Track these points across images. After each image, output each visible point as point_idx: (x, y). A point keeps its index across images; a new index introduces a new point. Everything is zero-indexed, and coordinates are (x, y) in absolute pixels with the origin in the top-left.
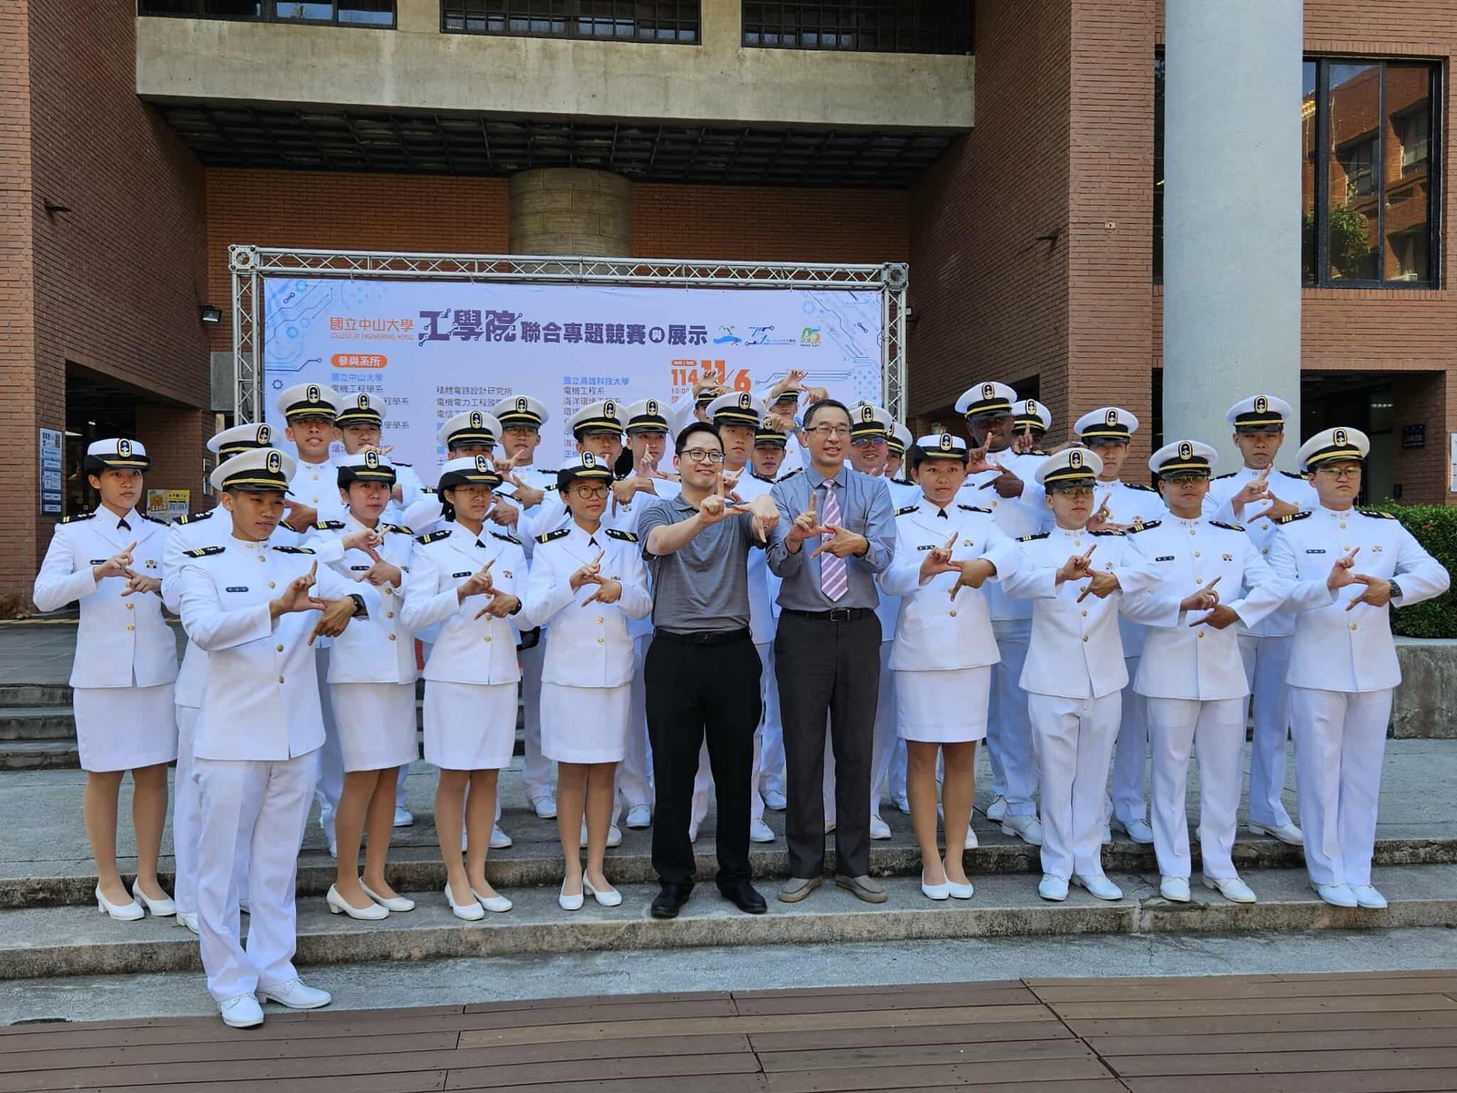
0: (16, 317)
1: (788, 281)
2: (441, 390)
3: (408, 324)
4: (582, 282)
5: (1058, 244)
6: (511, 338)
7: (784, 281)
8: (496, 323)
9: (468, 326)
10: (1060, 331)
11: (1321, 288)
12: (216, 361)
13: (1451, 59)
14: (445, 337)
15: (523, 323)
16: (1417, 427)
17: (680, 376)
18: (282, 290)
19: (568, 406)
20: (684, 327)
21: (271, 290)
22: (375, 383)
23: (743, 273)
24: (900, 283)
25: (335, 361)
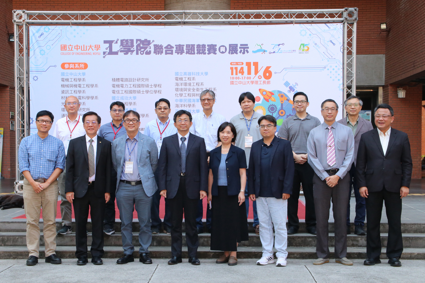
1: (292, 19)
2: (114, 80)
3: (98, 47)
4: (185, 23)
6: (149, 53)
7: (290, 19)
8: (141, 45)
9: (127, 47)
14: (116, 53)
15: (154, 45)
17: (234, 71)
18: (37, 32)
19: (177, 87)
20: (237, 45)
21: (32, 32)
22: (82, 77)
23: (268, 16)
24: (353, 18)
25: (63, 66)
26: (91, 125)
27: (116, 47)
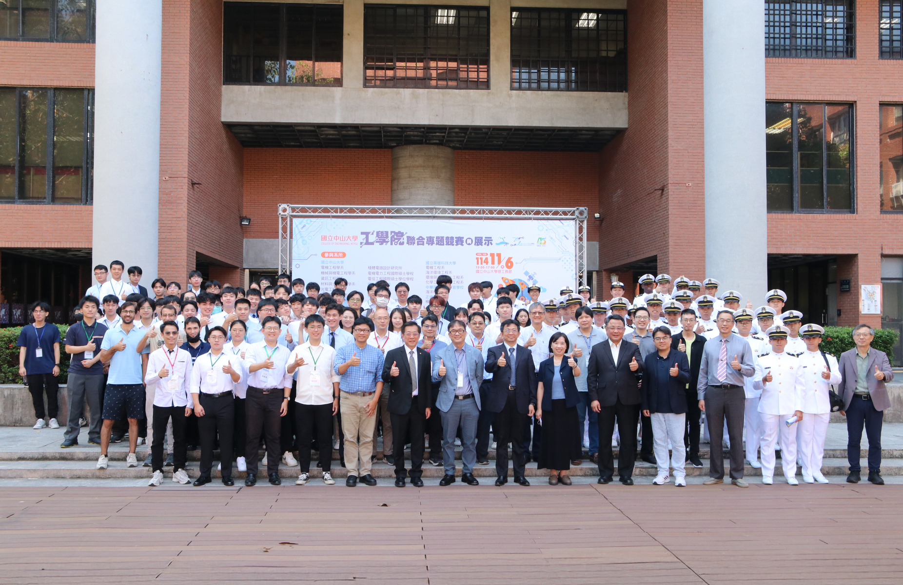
0: (180, 234)
1: (531, 216)
2: (370, 268)
3: (355, 238)
4: (434, 217)
5: (664, 192)
6: (402, 244)
7: (529, 216)
8: (395, 237)
9: (382, 238)
10: (665, 235)
11: (795, 213)
12: (246, 243)
13: (858, 102)
14: (372, 244)
15: (407, 237)
16: (846, 281)
17: (480, 261)
18: (300, 224)
19: (427, 275)
20: (482, 238)
21: (296, 224)
22: (340, 265)
23: (509, 212)
24: (584, 217)
25: (323, 255)
26: (412, 337)
27: (372, 238)
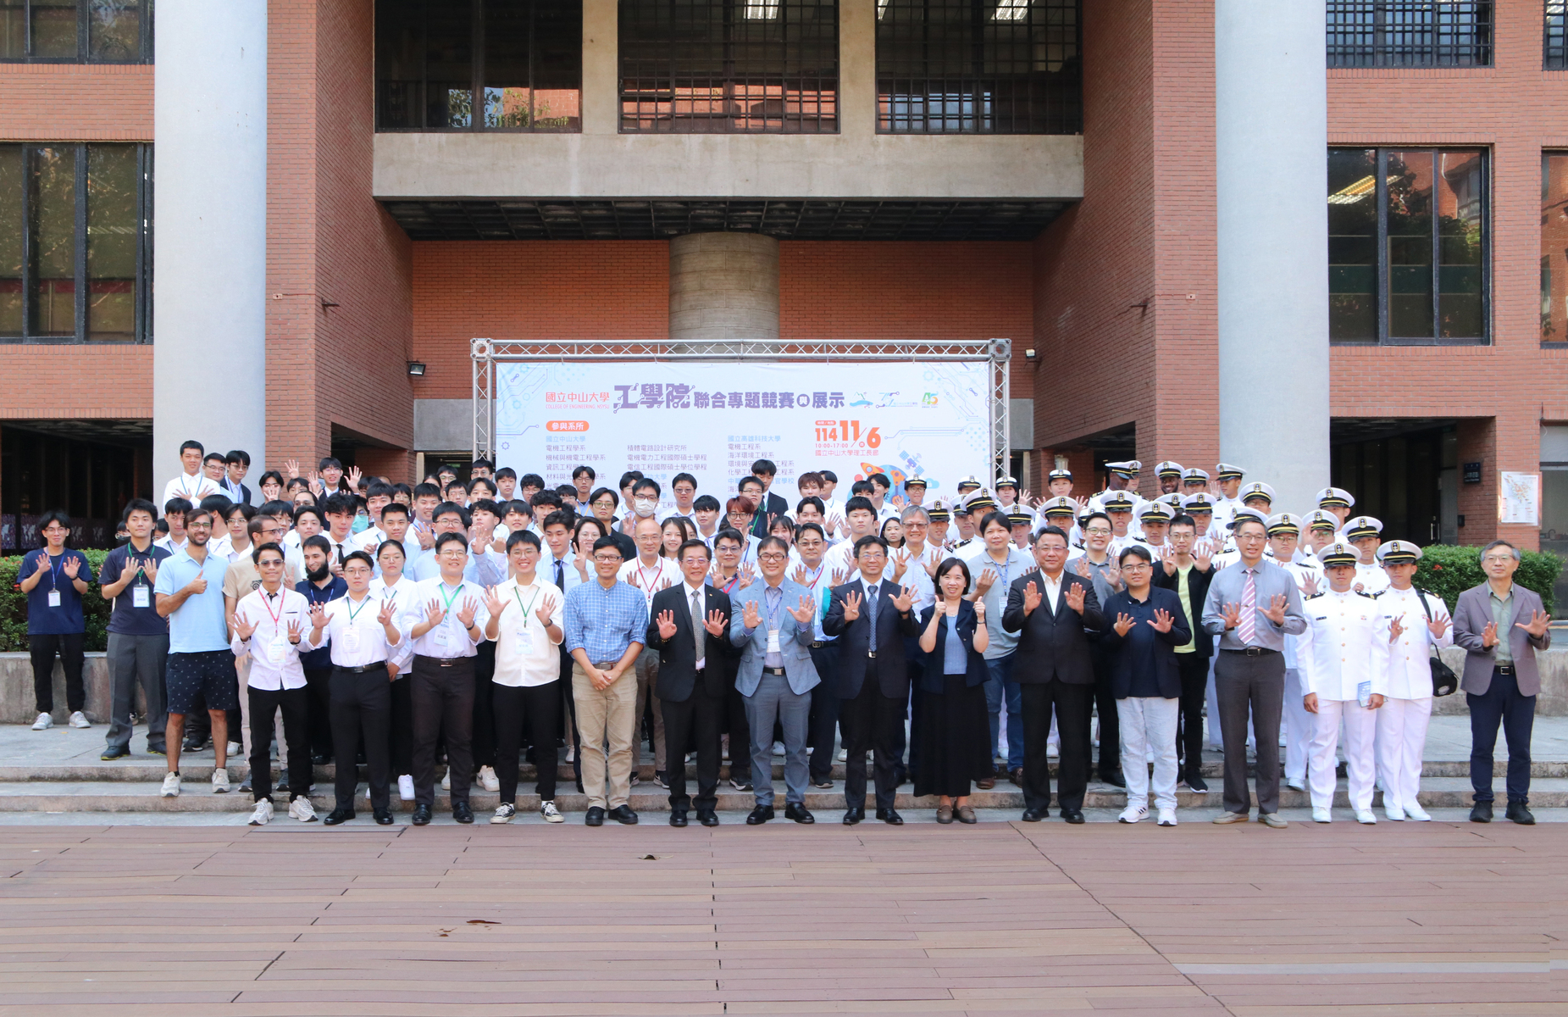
0: (303, 392)
1: (911, 355)
2: (631, 448)
3: (605, 396)
4: (742, 359)
5: (1147, 311)
6: (686, 405)
7: (908, 355)
8: (675, 394)
9: (652, 395)
10: (1149, 386)
11: (1382, 345)
12: (419, 407)
13: (1496, 146)
14: (634, 406)
15: (695, 393)
16: (1474, 464)
17: (822, 434)
18: (509, 372)
19: (731, 459)
20: (825, 394)
21: (501, 372)
22: (580, 444)
23: (873, 349)
24: (1004, 355)
25: (549, 426)
26: (696, 565)
27: (634, 396)
